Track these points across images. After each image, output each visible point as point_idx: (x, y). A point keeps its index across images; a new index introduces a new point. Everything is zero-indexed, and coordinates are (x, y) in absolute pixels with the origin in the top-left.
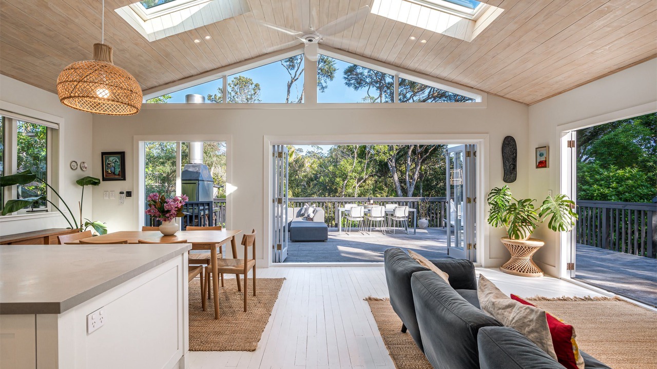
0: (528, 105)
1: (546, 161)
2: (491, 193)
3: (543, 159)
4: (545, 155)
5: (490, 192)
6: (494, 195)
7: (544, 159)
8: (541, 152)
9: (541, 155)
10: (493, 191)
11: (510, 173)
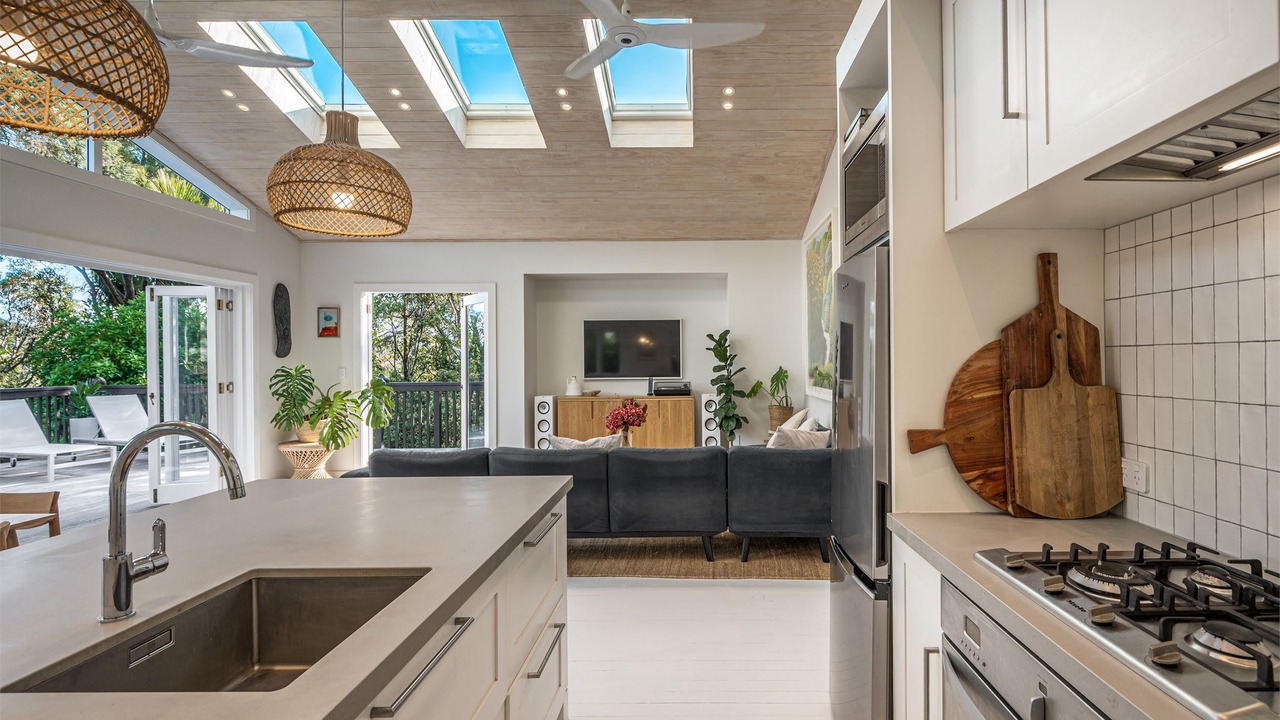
0: (301, 241)
1: (336, 328)
2: (276, 377)
3: (331, 324)
4: (335, 320)
5: (274, 374)
6: (283, 380)
7: (334, 325)
8: (327, 314)
9: (328, 318)
10: (279, 373)
11: (283, 344)
